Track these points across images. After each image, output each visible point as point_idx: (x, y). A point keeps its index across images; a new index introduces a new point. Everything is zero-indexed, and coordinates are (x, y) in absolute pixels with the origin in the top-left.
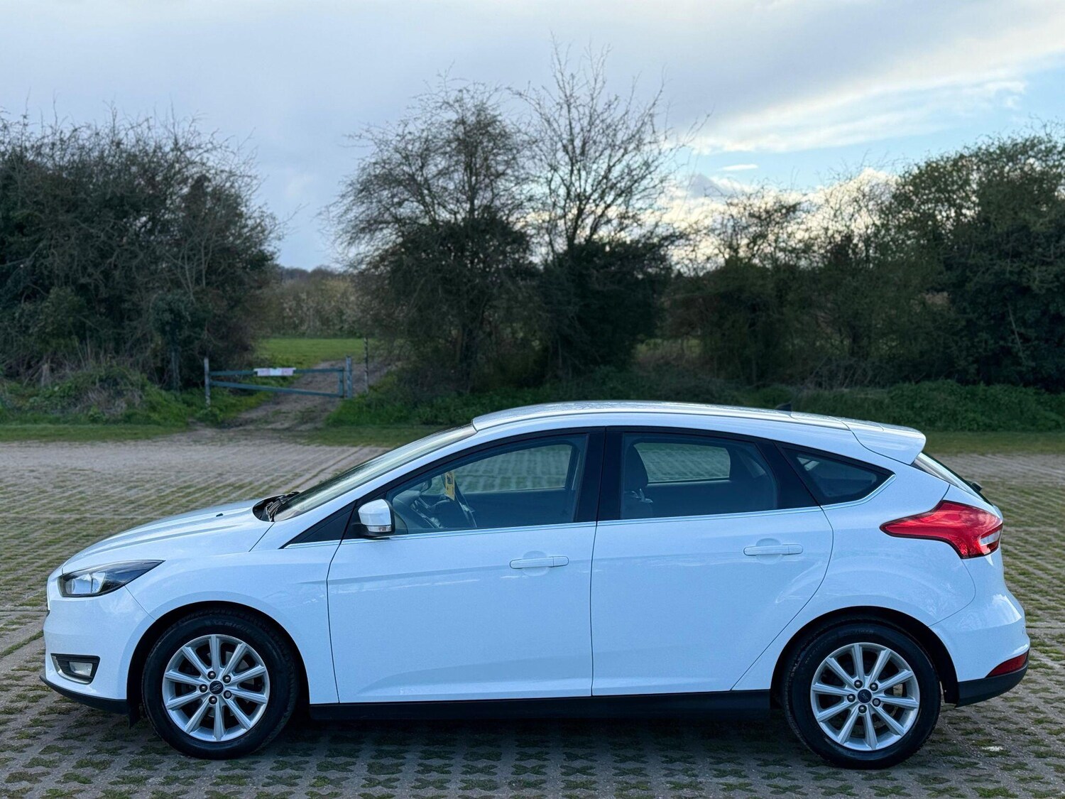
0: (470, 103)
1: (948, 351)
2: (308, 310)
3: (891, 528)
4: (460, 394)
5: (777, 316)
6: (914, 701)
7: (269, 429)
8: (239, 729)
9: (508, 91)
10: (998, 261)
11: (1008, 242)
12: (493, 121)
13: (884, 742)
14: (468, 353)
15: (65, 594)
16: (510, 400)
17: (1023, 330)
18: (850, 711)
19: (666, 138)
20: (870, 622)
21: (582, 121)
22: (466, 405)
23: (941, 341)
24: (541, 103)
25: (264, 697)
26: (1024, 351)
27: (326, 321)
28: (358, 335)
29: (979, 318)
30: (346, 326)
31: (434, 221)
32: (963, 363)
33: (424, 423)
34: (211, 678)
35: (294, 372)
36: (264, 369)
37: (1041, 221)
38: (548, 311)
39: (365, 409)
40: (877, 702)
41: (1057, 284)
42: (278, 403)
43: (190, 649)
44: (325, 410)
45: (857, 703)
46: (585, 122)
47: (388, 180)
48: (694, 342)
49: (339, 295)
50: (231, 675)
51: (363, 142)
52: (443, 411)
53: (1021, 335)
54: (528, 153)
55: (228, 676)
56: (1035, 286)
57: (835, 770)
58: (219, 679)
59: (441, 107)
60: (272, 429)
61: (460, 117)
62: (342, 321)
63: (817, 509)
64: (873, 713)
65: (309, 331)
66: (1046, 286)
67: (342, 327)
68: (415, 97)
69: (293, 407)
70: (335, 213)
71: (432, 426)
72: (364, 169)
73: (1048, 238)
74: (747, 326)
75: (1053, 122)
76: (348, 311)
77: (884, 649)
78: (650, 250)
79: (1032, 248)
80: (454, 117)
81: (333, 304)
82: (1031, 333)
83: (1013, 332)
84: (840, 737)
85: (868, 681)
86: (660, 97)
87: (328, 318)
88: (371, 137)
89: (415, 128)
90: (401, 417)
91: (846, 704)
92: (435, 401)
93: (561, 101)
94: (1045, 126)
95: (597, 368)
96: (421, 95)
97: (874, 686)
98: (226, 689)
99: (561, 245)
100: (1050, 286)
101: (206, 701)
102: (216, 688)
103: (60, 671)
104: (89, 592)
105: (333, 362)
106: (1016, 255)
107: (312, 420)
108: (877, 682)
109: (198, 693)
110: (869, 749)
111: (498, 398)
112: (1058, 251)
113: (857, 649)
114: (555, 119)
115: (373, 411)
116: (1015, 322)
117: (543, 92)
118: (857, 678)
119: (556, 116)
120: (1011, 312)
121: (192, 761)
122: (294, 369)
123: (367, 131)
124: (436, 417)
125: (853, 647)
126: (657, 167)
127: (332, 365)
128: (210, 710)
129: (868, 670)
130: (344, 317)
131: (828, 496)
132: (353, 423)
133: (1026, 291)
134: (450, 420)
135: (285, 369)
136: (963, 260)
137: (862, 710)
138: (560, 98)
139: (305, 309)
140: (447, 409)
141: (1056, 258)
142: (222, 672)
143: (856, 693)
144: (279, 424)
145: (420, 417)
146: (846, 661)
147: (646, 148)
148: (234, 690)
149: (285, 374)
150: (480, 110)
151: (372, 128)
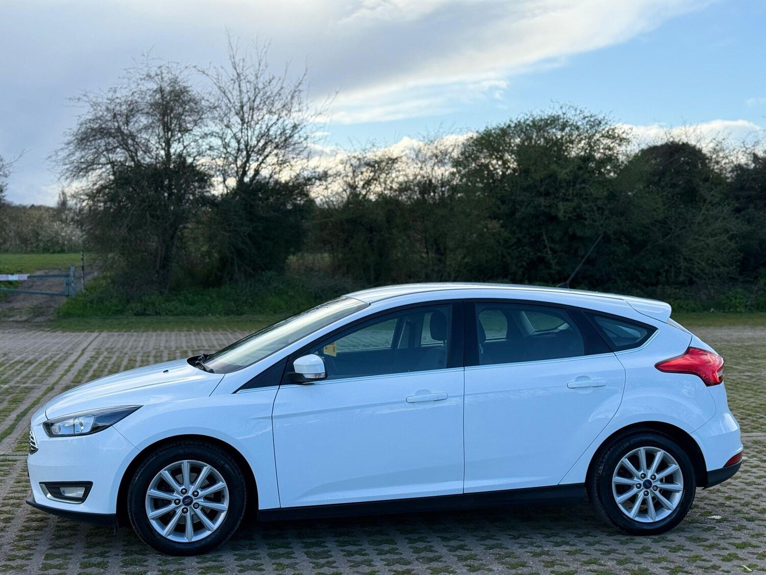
0: (167, 77)
1: (504, 260)
2: (10, 232)
3: (662, 367)
4: (162, 293)
5: (387, 235)
6: (679, 485)
7: (10, 321)
8: (204, 531)
9: (194, 69)
10: (537, 199)
11: (542, 185)
12: (184, 91)
13: (661, 515)
14: (166, 262)
15: (51, 434)
16: (200, 296)
17: (552, 245)
18: (638, 495)
19: (308, 108)
20: (650, 432)
21: (249, 93)
22: (167, 301)
23: (500, 252)
24: (220, 78)
25: (225, 505)
26: (553, 259)
27: (24, 241)
28: (51, 251)
29: (524, 237)
30: (41, 244)
31: (138, 165)
32: (514, 268)
33: (135, 315)
34: (184, 493)
35: (28, 277)
36: (4, 275)
37: (564, 171)
38: (230, 231)
39: (88, 304)
40: (655, 488)
41: (575, 214)
42: (10, 302)
43: (166, 472)
44: (50, 307)
45: (643, 489)
46: (251, 95)
47: (103, 132)
48: (326, 255)
49: (35, 221)
50: (199, 491)
51: (81, 103)
52: (150, 305)
53: (551, 249)
54: (210, 116)
55: (196, 491)
56: (561, 214)
57: (631, 537)
58: (190, 494)
59: (144, 79)
60: (13, 321)
61: (159, 86)
62: (38, 240)
63: (612, 354)
64: (653, 495)
65: (11, 248)
66: (568, 215)
67: (38, 245)
68: (125, 70)
69: (24, 304)
70: (62, 156)
71: (142, 317)
72: (81, 124)
73: (568, 183)
74: (367, 243)
75: (566, 105)
76: (43, 233)
77: (660, 451)
78: (299, 187)
79: (557, 190)
80: (155, 87)
81: (30, 227)
82: (557, 247)
83: (545, 247)
84: (632, 514)
85: (650, 473)
86: (305, 78)
87: (26, 238)
88: (87, 100)
89: (123, 94)
90: (118, 310)
91: (635, 490)
92: (143, 298)
93: (234, 78)
94: (561, 108)
95: (263, 273)
96: (130, 68)
97: (653, 477)
98: (195, 501)
99: (232, 182)
100: (570, 215)
101: (179, 512)
102: (188, 501)
103: (49, 495)
104: (72, 433)
105: (47, 271)
106: (547, 194)
107: (42, 314)
108: (655, 474)
109: (173, 505)
110: (651, 521)
111: (191, 295)
112: (575, 192)
113: (642, 451)
114: (229, 91)
115: (95, 306)
116: (547, 240)
117: (221, 70)
118: (642, 472)
119: (231, 88)
120: (544, 233)
121: (170, 558)
122: (29, 275)
123: (85, 96)
124: (145, 310)
125: (640, 450)
126: (302, 128)
127: (45, 273)
128: (183, 519)
129: (649, 465)
130: (40, 238)
131: (617, 345)
132: (79, 316)
133: (553, 219)
134: (156, 312)
135: (21, 275)
136: (513, 197)
137: (646, 494)
138: (233, 76)
139: (8, 231)
140: (153, 304)
141: (573, 196)
142: (192, 489)
143: (642, 482)
144: (18, 317)
145: (132, 310)
146: (635, 460)
147: (294, 115)
148: (201, 502)
149: (21, 279)
150: (174, 81)
151: (88, 94)
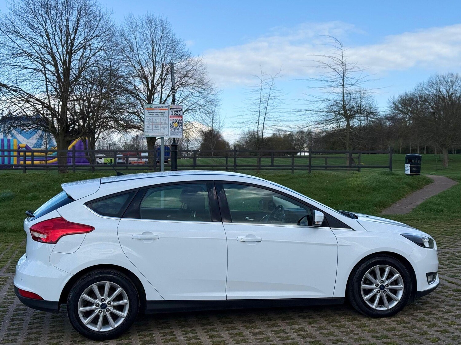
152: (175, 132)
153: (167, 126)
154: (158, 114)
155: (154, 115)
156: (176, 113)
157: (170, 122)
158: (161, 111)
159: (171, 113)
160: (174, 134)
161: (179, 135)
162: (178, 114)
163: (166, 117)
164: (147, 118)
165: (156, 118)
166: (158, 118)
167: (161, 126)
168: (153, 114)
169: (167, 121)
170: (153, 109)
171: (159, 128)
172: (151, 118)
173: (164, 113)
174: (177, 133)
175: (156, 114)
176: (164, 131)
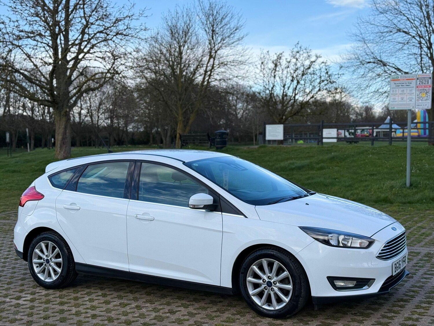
152: (422, 103)
153: (414, 97)
154: (404, 84)
155: (401, 87)
156: (424, 82)
157: (417, 92)
158: (407, 81)
159: (418, 83)
160: (421, 105)
161: (427, 106)
162: (426, 83)
163: (413, 87)
164: (393, 89)
165: (402, 89)
166: (404, 89)
167: (408, 97)
168: (399, 85)
169: (414, 91)
170: (399, 80)
171: (405, 99)
172: (397, 89)
173: (411, 83)
174: (425, 104)
175: (403, 85)
176: (410, 102)
